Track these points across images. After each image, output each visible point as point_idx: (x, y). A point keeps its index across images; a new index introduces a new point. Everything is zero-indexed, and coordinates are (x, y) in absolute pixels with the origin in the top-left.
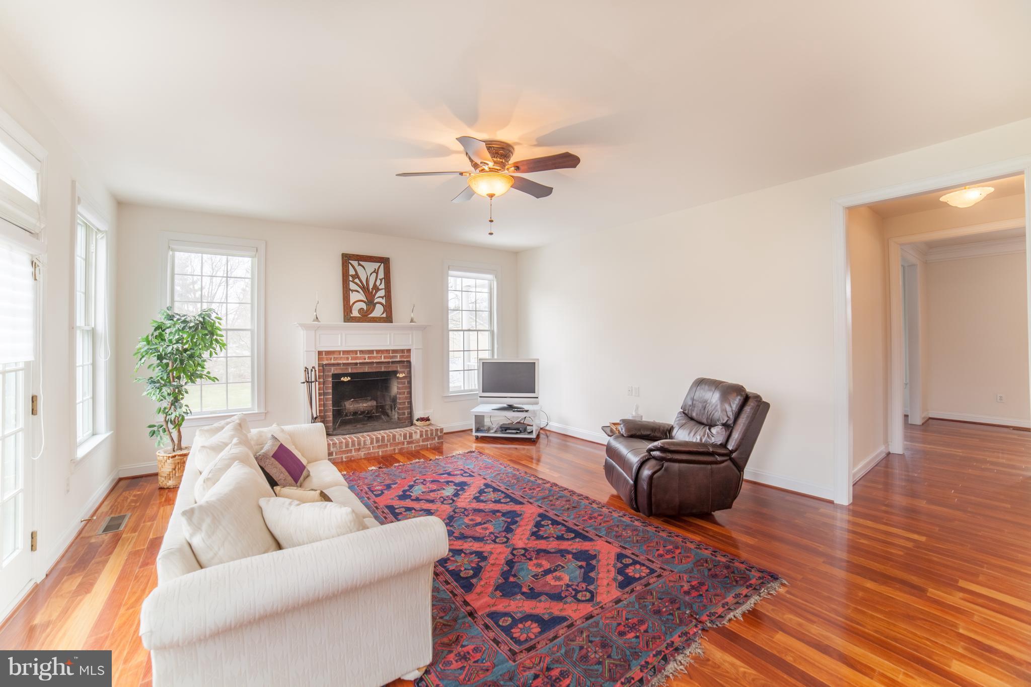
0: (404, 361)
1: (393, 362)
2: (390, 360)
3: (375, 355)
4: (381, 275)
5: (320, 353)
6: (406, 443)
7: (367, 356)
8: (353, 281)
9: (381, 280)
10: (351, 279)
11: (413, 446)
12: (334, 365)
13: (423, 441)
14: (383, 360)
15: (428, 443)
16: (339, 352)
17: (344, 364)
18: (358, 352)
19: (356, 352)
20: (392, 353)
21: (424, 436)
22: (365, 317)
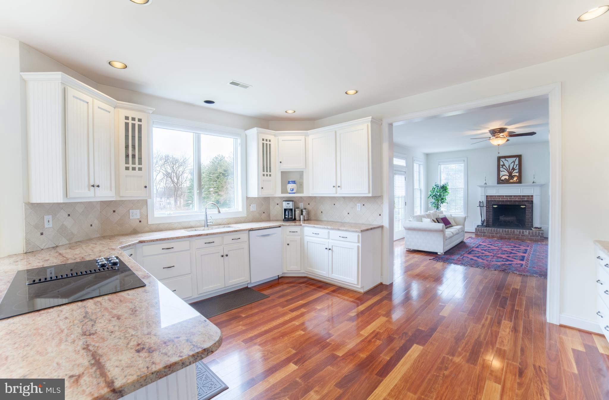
0: (529, 201)
1: (522, 201)
2: (521, 200)
3: (513, 197)
4: (517, 162)
5: (487, 196)
6: (520, 235)
7: (509, 198)
8: (502, 167)
9: (517, 165)
10: (501, 166)
11: (525, 237)
12: (493, 201)
13: (531, 236)
14: (517, 200)
15: (534, 238)
16: (496, 196)
17: (498, 201)
19: (503, 196)
20: (522, 197)
21: (531, 234)
22: (506, 182)
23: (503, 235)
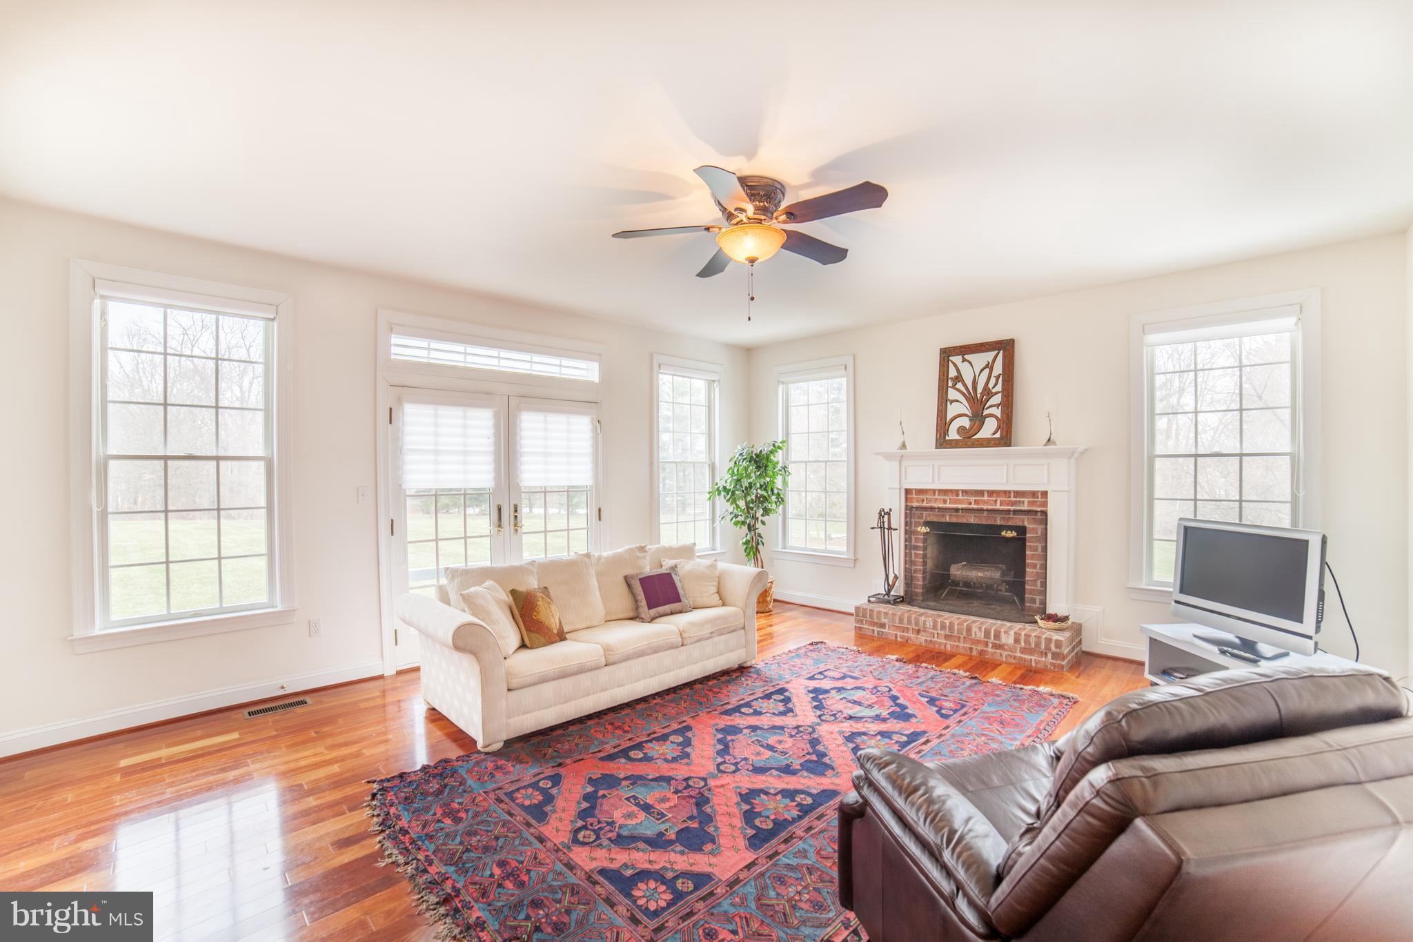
0: (1037, 512)
1: (1015, 512)
2: (1012, 508)
3: (986, 498)
4: (998, 369)
5: (908, 491)
6: (990, 645)
7: (973, 499)
8: (953, 387)
9: (997, 378)
10: (950, 384)
11: (1005, 654)
12: (925, 509)
13: (1023, 651)
14: (998, 507)
15: (1033, 658)
16: (934, 491)
17: (939, 508)
18: (960, 493)
19: (956, 492)
20: (1014, 497)
21: (1023, 644)
22: (968, 439)
23: (935, 639)
